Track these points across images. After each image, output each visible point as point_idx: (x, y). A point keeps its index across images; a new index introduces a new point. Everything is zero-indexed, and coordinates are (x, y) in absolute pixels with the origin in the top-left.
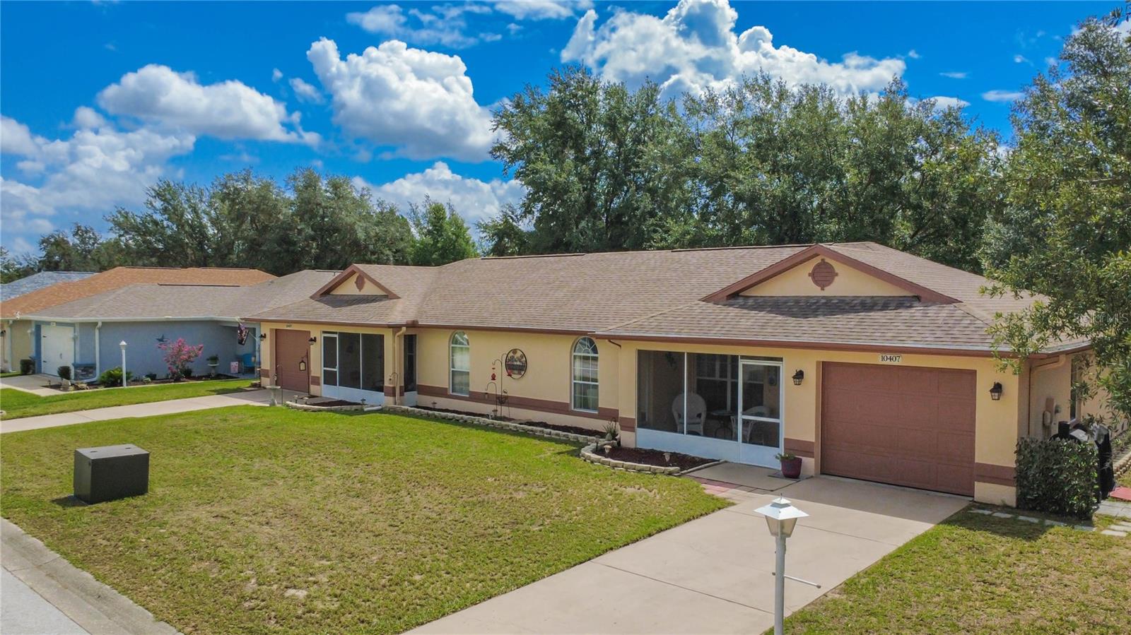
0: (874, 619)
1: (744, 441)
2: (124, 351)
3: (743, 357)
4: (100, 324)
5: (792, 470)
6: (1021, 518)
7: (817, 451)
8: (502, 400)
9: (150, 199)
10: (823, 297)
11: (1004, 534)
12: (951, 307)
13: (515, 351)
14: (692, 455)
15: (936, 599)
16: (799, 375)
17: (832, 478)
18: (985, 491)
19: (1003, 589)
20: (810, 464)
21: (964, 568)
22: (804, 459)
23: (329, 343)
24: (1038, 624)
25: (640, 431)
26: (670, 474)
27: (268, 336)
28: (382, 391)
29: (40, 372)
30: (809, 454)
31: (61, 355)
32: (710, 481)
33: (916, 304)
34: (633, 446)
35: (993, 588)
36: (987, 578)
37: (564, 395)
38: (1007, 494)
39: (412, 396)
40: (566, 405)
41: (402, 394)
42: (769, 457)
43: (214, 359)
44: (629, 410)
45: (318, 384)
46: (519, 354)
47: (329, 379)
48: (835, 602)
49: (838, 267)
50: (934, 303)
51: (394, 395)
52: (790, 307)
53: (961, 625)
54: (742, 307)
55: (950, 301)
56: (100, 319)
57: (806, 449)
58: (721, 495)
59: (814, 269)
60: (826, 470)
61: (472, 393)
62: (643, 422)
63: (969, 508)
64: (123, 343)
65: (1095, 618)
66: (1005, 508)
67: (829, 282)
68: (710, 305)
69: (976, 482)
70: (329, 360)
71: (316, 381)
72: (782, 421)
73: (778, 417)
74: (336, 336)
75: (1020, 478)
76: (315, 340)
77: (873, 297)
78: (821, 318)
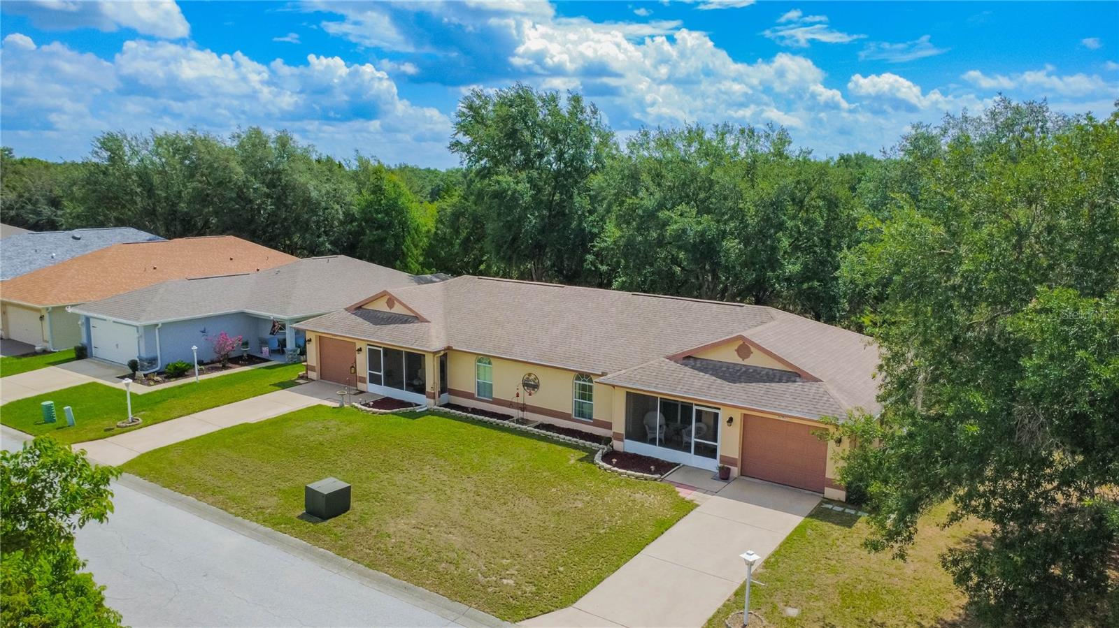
0: (779, 583)
1: (695, 454)
2: (195, 354)
3: (696, 405)
4: (160, 325)
5: (724, 475)
6: (847, 511)
7: (739, 463)
8: (524, 408)
9: (97, 149)
10: (744, 366)
11: (837, 524)
12: (816, 385)
13: (530, 375)
14: (662, 459)
15: (805, 570)
16: (731, 420)
17: (748, 479)
18: (830, 493)
19: (834, 562)
20: (735, 471)
21: (817, 550)
22: (732, 468)
23: (373, 354)
24: (847, 582)
25: (627, 441)
26: (656, 480)
27: (313, 340)
28: (424, 394)
29: (92, 356)
30: (735, 465)
31: (117, 345)
32: (680, 485)
33: (798, 379)
34: (622, 450)
35: (829, 562)
36: (828, 556)
37: (569, 409)
38: (841, 495)
39: (446, 398)
40: (570, 415)
41: (439, 396)
42: (712, 465)
43: (246, 344)
44: (619, 426)
45: (365, 382)
46: (533, 377)
47: (375, 380)
48: (760, 574)
49: (752, 349)
50: (808, 381)
51: (434, 398)
52: (724, 372)
53: (815, 584)
54: (693, 367)
55: (817, 380)
56: (160, 321)
57: (732, 462)
58: (688, 498)
59: (739, 347)
60: (743, 473)
61: (494, 399)
62: (629, 436)
63: (820, 504)
64: (195, 348)
65: (870, 577)
66: (839, 503)
67: (748, 357)
68: (672, 362)
69: (826, 488)
70: (374, 364)
71: (363, 380)
72: (718, 444)
73: (716, 442)
74: (381, 349)
75: (848, 488)
76: (360, 350)
77: (773, 370)
78: (743, 385)
